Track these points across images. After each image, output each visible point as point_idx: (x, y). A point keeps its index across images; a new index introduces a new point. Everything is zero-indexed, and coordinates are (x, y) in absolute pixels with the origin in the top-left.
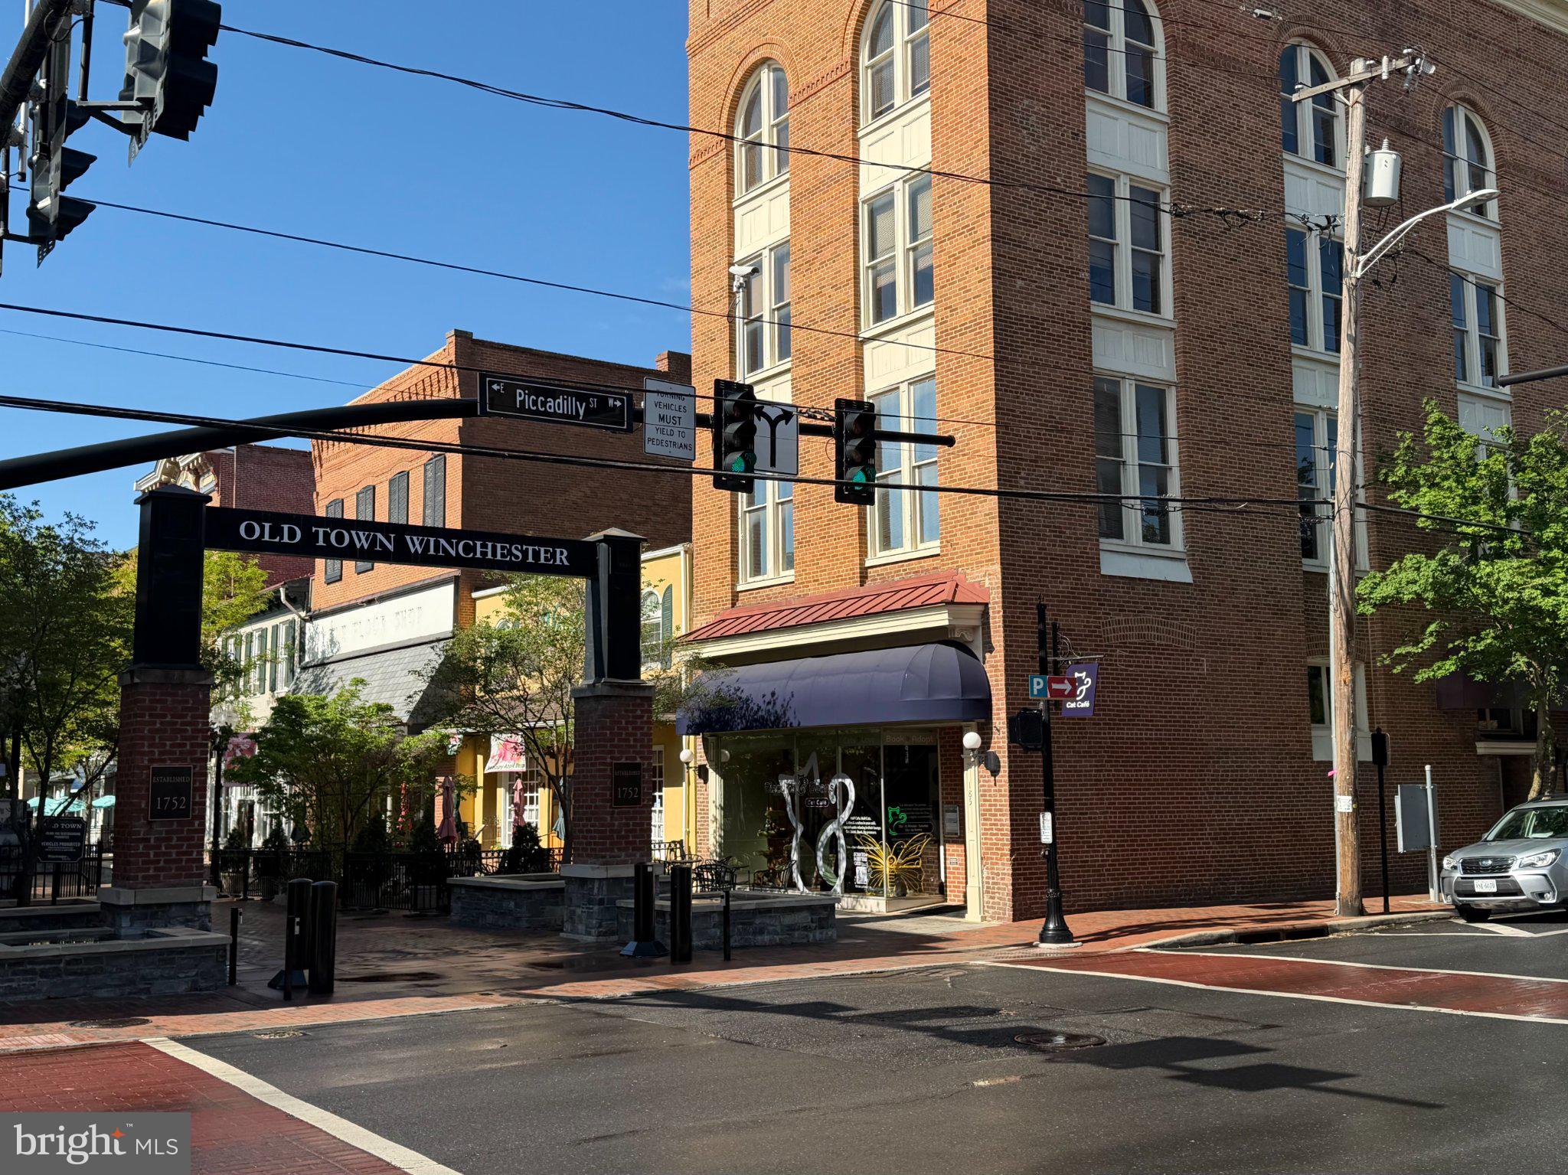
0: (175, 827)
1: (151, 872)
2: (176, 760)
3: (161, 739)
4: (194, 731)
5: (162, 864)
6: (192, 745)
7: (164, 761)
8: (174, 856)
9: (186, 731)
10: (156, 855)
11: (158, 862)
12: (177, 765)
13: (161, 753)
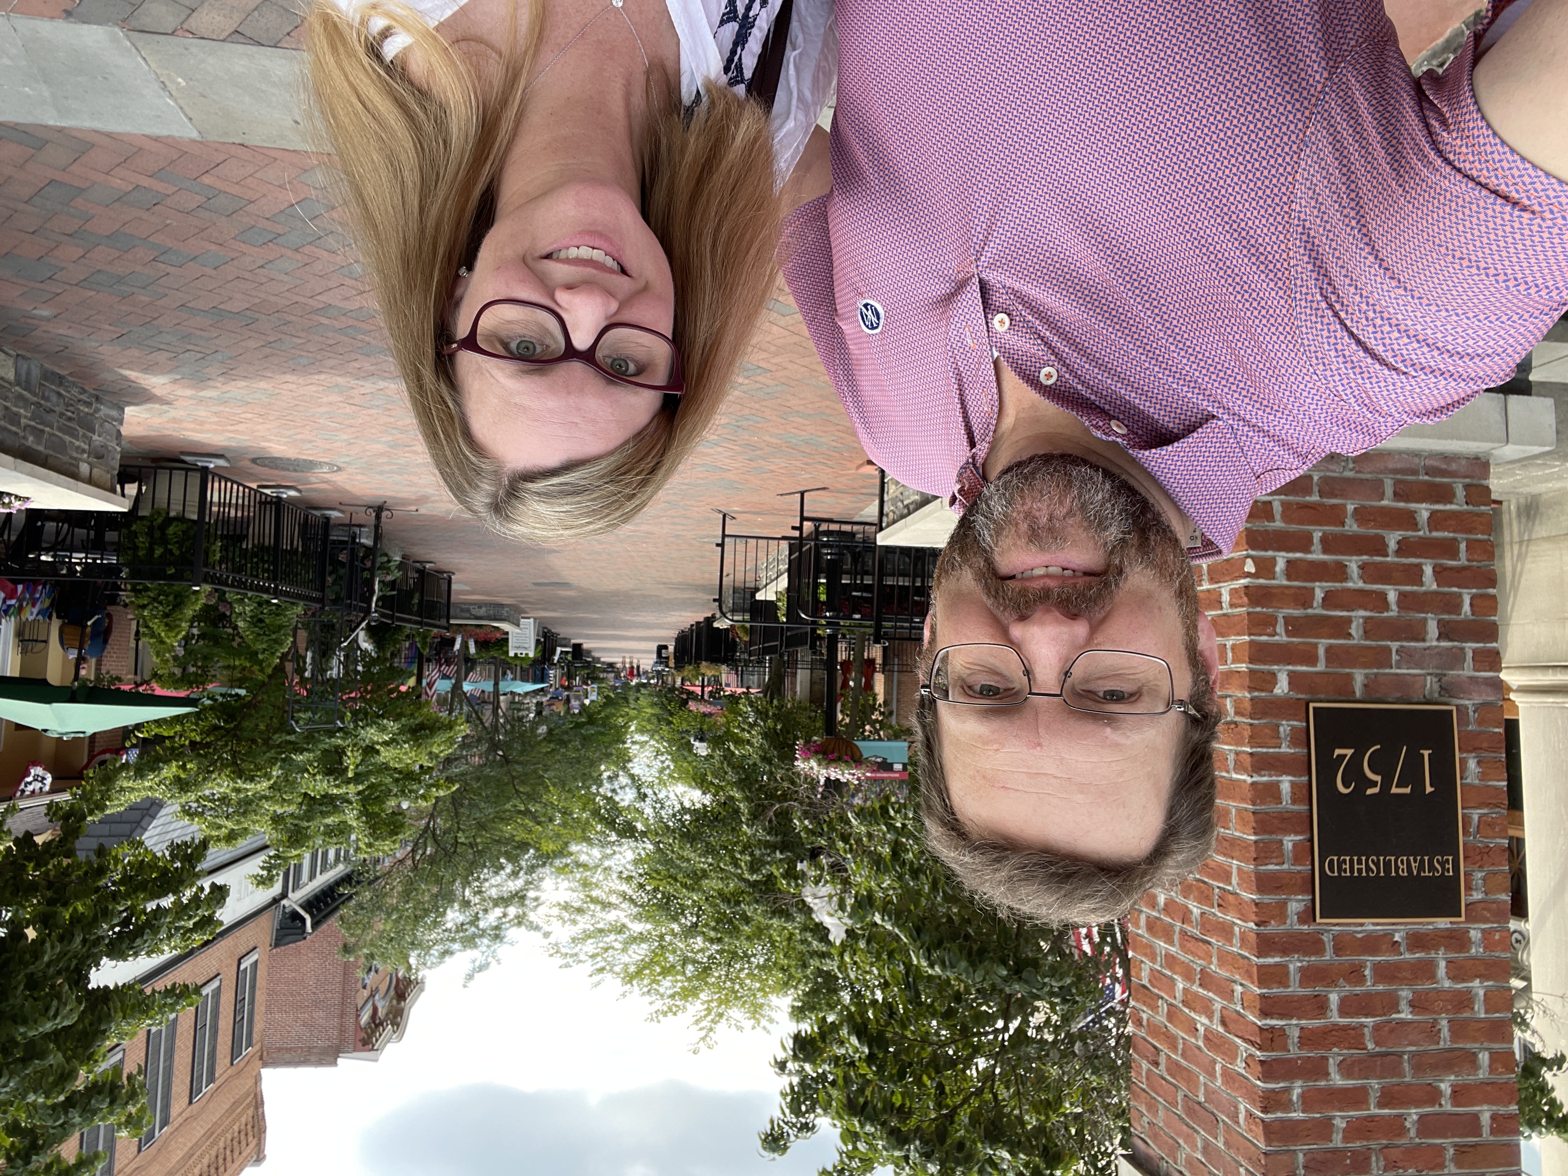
0: (1359, 677)
1: (1423, 511)
2: (1371, 944)
3: (1433, 1033)
4: (1318, 1069)
5: (1392, 539)
6: (1320, 1006)
7: (1417, 941)
8: (1353, 564)
9: (1346, 1069)
10: (1414, 575)
11: (1404, 548)
12: (1370, 925)
13: (1427, 970)
